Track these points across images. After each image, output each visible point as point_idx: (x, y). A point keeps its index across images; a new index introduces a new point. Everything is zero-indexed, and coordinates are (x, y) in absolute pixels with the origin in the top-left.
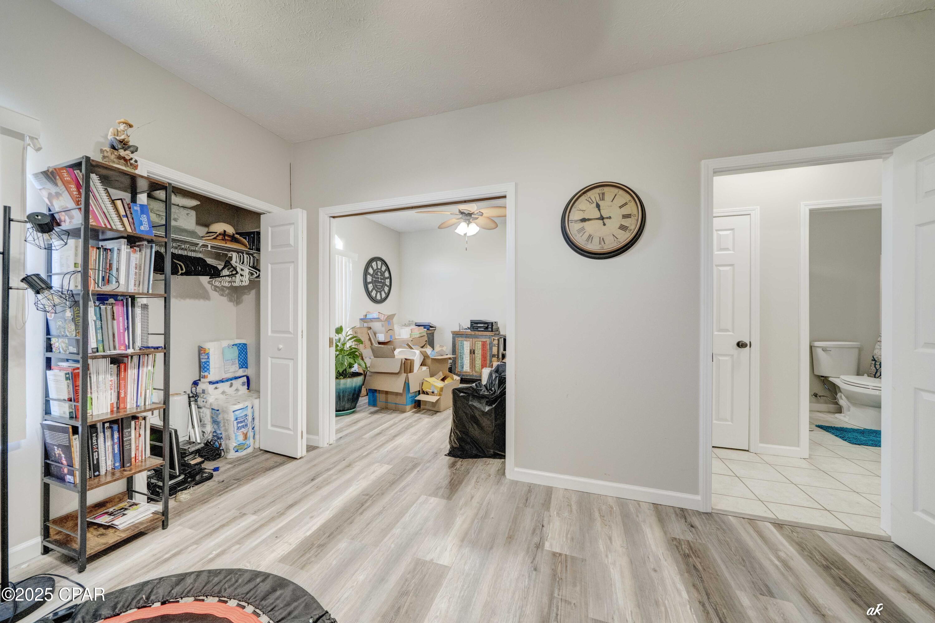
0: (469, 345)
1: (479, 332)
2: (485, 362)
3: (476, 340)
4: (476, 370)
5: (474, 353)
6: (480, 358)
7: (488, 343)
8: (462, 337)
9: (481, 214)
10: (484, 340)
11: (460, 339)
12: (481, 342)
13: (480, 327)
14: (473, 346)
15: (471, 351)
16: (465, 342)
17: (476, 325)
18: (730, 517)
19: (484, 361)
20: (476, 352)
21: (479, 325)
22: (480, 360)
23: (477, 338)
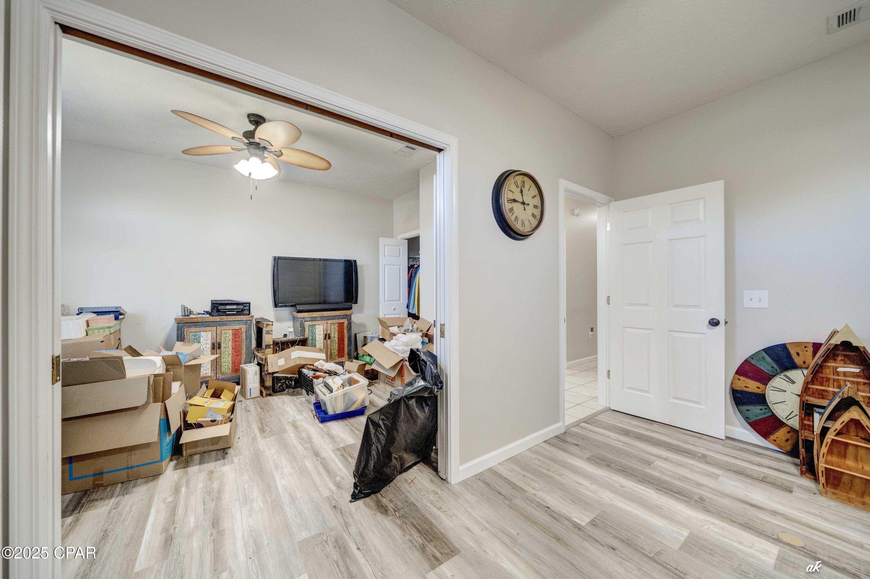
0: (210, 337)
1: (229, 317)
2: (238, 358)
3: (224, 327)
4: (223, 369)
5: (219, 348)
6: (230, 352)
7: (244, 330)
8: (196, 326)
9: (280, 153)
10: (237, 327)
11: (193, 329)
12: (231, 331)
13: (230, 310)
14: (218, 337)
15: (214, 345)
16: (202, 333)
17: (222, 307)
18: (572, 429)
19: (237, 355)
20: (223, 345)
21: (228, 307)
22: (230, 357)
23: (226, 325)
